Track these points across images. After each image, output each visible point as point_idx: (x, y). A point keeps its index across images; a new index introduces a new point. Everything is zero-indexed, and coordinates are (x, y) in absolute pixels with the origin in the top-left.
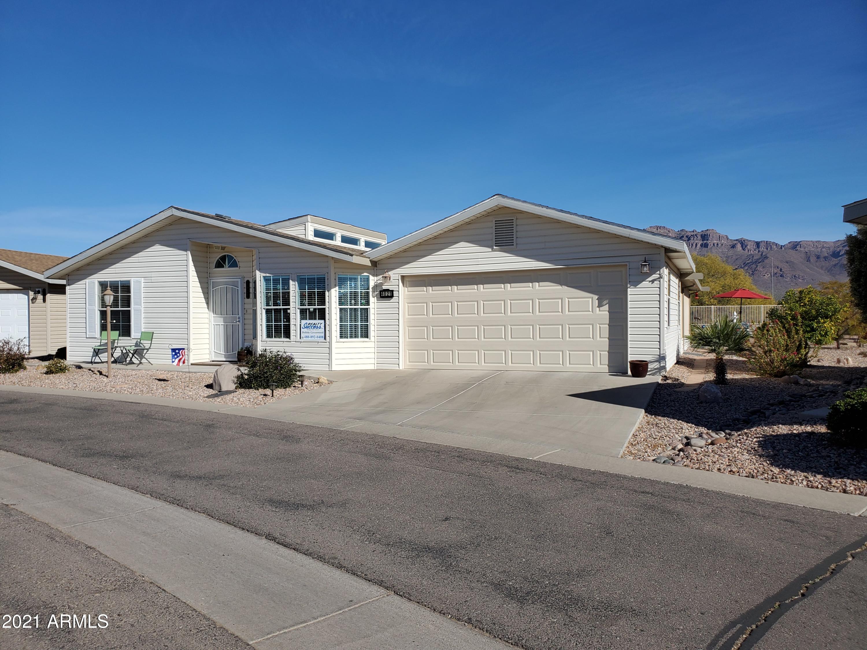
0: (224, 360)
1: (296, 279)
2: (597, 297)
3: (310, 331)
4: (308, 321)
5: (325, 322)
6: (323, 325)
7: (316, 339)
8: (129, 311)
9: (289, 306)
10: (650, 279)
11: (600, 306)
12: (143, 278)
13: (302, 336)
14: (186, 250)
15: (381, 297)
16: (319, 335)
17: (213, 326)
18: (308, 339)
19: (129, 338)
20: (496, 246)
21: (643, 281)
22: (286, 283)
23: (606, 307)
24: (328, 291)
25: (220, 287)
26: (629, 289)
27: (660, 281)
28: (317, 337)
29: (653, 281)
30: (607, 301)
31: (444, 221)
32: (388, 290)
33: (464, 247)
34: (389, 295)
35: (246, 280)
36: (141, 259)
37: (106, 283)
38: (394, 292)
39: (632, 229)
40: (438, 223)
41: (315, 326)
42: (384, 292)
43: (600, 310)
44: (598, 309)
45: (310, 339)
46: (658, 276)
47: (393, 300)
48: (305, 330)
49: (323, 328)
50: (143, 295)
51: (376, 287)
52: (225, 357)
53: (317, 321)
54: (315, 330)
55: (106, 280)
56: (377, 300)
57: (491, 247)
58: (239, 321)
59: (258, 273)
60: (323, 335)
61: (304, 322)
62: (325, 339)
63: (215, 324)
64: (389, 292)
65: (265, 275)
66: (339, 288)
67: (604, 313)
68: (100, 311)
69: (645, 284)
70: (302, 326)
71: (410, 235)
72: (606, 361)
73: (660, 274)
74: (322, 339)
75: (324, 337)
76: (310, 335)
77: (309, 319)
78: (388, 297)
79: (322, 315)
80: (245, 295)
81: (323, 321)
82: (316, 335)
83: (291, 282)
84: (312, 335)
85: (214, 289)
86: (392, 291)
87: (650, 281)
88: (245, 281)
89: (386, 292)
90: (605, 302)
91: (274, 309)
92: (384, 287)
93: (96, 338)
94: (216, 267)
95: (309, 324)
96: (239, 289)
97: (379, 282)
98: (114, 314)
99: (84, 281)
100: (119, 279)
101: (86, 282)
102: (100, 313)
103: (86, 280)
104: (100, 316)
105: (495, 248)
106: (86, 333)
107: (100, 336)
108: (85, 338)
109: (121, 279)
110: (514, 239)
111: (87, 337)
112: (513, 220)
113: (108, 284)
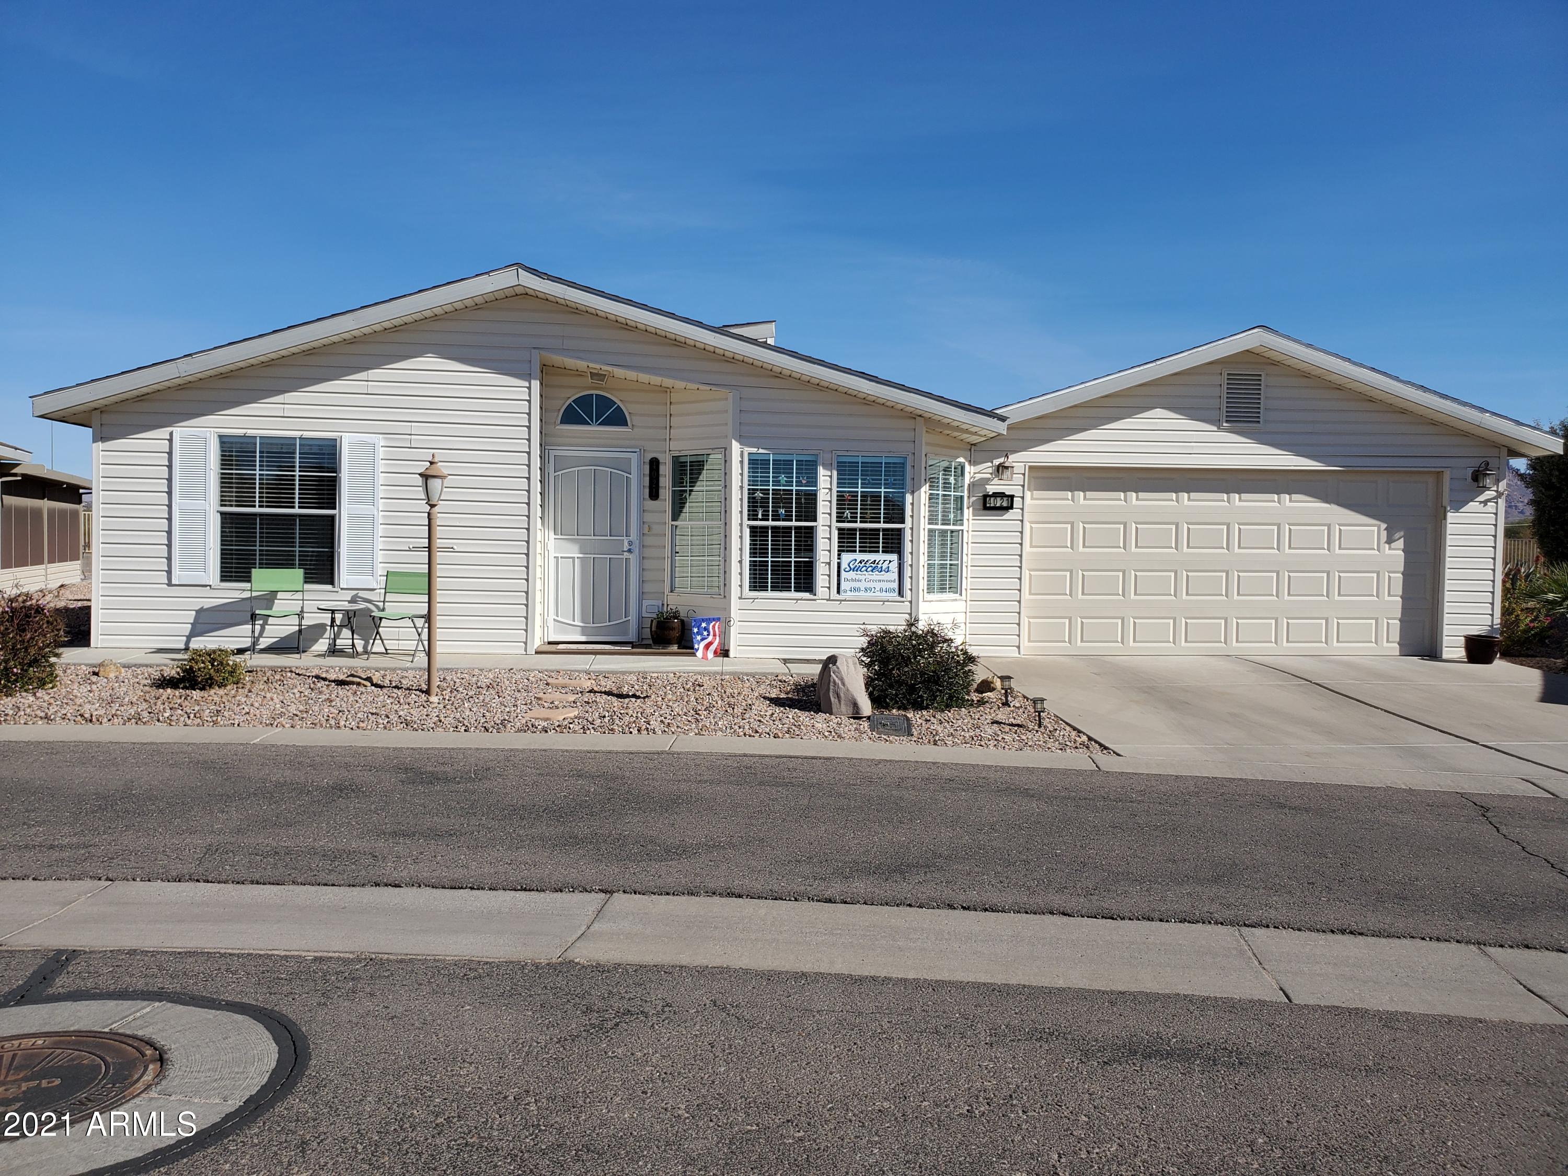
0: (583, 639)
1: (835, 464)
2: (1384, 526)
3: (863, 578)
4: (859, 556)
5: (900, 559)
6: (894, 566)
7: (878, 594)
8: (332, 518)
9: (815, 520)
10: (1482, 498)
11: (1390, 541)
12: (381, 436)
13: (842, 587)
14: (528, 377)
15: (985, 508)
16: (885, 585)
17: (552, 562)
18: (857, 594)
19: (329, 587)
20: (1227, 421)
21: (1472, 501)
22: (809, 470)
23: (1400, 544)
24: (913, 493)
25: (576, 469)
26: (1449, 514)
27: (1497, 503)
28: (881, 590)
29: (1485, 503)
30: (1402, 533)
31: (1154, 364)
32: (1002, 495)
33: (1159, 417)
34: (1005, 504)
35: (649, 456)
36: (373, 387)
37: (252, 440)
38: (1015, 499)
39: (1483, 410)
40: (1142, 368)
41: (875, 567)
42: (992, 499)
43: (1390, 549)
44: (1387, 546)
45: (862, 593)
46: (1495, 494)
47: (1010, 514)
48: (852, 575)
49: (896, 570)
50: (381, 478)
51: (972, 486)
52: (584, 631)
53: (880, 557)
54: (876, 576)
55: (250, 432)
56: (974, 515)
57: (1217, 423)
58: (629, 551)
59: (736, 446)
60: (895, 585)
61: (847, 558)
62: (901, 594)
63: (560, 555)
64: (1005, 499)
65: (754, 450)
66: (930, 486)
67: (1396, 553)
68: (222, 514)
69: (1473, 506)
70: (844, 565)
71: (1083, 386)
72: (1396, 635)
73: (1497, 491)
74: (892, 594)
75: (897, 590)
76: (862, 585)
77: (860, 551)
78: (1002, 508)
79: (894, 542)
80: (647, 491)
81: (894, 557)
82: (878, 586)
83: (822, 472)
84: (869, 585)
85: (560, 473)
86: (1012, 497)
87: (1481, 502)
88: (647, 461)
89: (999, 499)
90: (1397, 535)
91: (773, 528)
92: (991, 489)
93: (206, 586)
94: (563, 422)
95: (861, 562)
96: (634, 477)
97: (978, 476)
98: (272, 524)
99: (164, 433)
100: (298, 434)
101: (171, 434)
102: (222, 519)
103: (170, 429)
104: (222, 527)
105: (1225, 424)
106: (169, 572)
107: (222, 581)
108: (166, 586)
109: (305, 433)
110: (1261, 411)
111: (173, 582)
112: (1260, 375)
113: (256, 444)
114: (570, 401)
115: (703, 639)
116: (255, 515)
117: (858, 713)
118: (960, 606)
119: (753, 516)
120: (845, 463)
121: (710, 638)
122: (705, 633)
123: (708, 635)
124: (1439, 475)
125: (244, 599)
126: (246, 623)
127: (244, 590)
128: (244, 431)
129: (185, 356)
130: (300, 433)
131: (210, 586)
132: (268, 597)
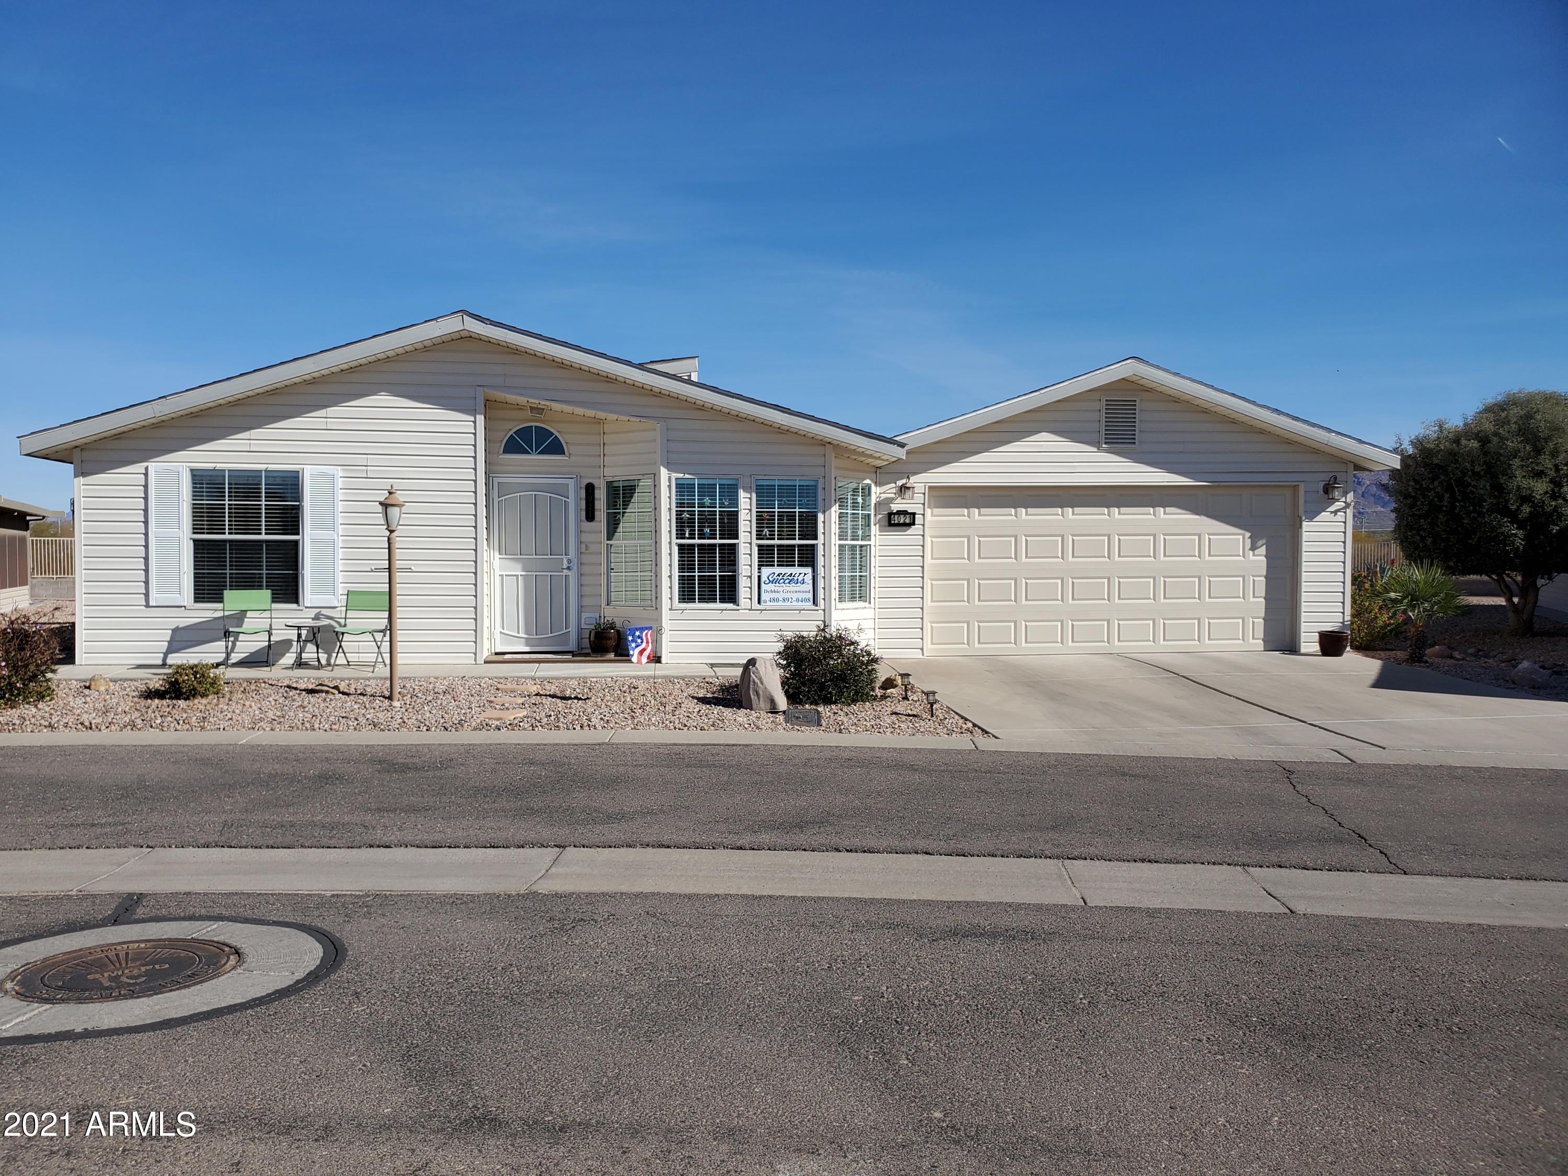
0: (527, 649)
1: (754, 487)
2: (1249, 534)
3: (781, 589)
4: (777, 570)
5: (814, 571)
6: (809, 578)
7: (795, 603)
8: (296, 543)
9: (737, 538)
10: (1332, 508)
11: (1253, 548)
12: (340, 468)
13: (763, 599)
14: (473, 412)
15: (890, 525)
16: (801, 596)
17: (498, 579)
18: (776, 603)
19: (294, 606)
20: (1106, 443)
21: (1324, 511)
22: (731, 493)
23: (1263, 550)
24: (824, 512)
25: (518, 494)
26: (1304, 524)
27: (1345, 513)
28: (798, 600)
29: (1335, 512)
30: (1264, 541)
31: (1038, 393)
32: (905, 513)
33: (1045, 441)
34: (908, 521)
35: (586, 481)
36: (332, 423)
37: (221, 473)
38: (916, 516)
39: (1329, 430)
40: (1027, 396)
41: (792, 579)
42: (896, 516)
43: (1254, 555)
44: (1251, 553)
45: (780, 603)
46: (1343, 504)
47: (912, 530)
48: (771, 587)
49: (811, 582)
50: (340, 506)
51: (878, 504)
52: (528, 642)
53: (796, 570)
54: (793, 588)
55: (219, 466)
56: (880, 531)
57: (1097, 444)
58: (568, 568)
59: (664, 472)
60: (810, 595)
61: (766, 571)
62: (815, 602)
63: (504, 573)
64: (908, 516)
65: (681, 475)
66: (839, 506)
67: (1259, 559)
68: (195, 541)
69: (1324, 515)
70: (764, 578)
71: (974, 414)
72: (1260, 633)
73: (1345, 502)
74: (807, 604)
75: (811, 600)
76: (780, 596)
77: (778, 565)
78: (904, 525)
79: (808, 557)
80: (584, 513)
81: (809, 570)
82: (795, 596)
83: (743, 495)
84: (786, 596)
85: (503, 498)
86: (914, 514)
87: (1332, 512)
88: (584, 486)
89: (902, 516)
90: (1260, 543)
91: (699, 545)
92: (895, 507)
93: (180, 607)
94: (505, 452)
95: (779, 575)
96: (571, 501)
97: (884, 496)
98: (240, 549)
99: (139, 467)
100: (263, 467)
101: (147, 469)
102: (195, 545)
103: (145, 464)
104: (195, 553)
105: (1104, 446)
106: (147, 595)
107: (195, 602)
108: (143, 607)
109: (270, 466)
110: (1136, 433)
111: (151, 604)
112: (1135, 401)
113: (225, 476)
114: (511, 432)
115: (637, 646)
116: (225, 541)
117: (774, 708)
118: (870, 613)
119: (680, 535)
120: (763, 485)
121: (644, 645)
122: (639, 641)
123: (642, 642)
124: (1295, 488)
125: (216, 619)
126: (219, 640)
127: (216, 610)
128: (214, 465)
129: (160, 398)
130: (266, 466)
131: (185, 607)
132: (237, 616)
